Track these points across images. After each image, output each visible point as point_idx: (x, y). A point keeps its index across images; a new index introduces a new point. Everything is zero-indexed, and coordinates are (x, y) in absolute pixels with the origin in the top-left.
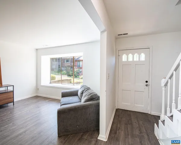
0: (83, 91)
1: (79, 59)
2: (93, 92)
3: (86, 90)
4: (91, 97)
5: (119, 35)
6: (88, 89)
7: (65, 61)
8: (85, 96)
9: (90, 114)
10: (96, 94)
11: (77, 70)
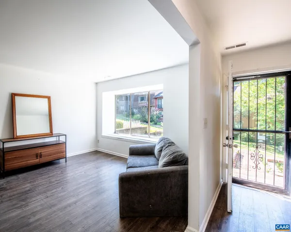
0: (162, 147)
1: (161, 95)
2: (178, 150)
3: (167, 145)
4: (173, 158)
5: (227, 48)
6: (171, 144)
7: (139, 99)
8: (164, 157)
9: (171, 187)
10: (184, 155)
11: (158, 112)
